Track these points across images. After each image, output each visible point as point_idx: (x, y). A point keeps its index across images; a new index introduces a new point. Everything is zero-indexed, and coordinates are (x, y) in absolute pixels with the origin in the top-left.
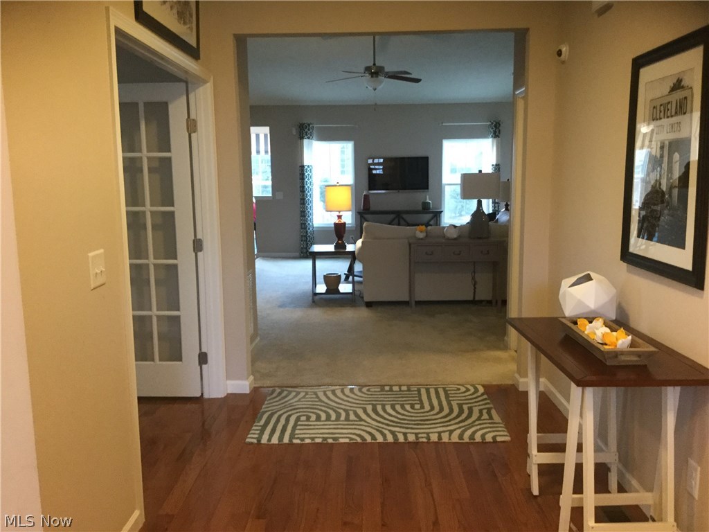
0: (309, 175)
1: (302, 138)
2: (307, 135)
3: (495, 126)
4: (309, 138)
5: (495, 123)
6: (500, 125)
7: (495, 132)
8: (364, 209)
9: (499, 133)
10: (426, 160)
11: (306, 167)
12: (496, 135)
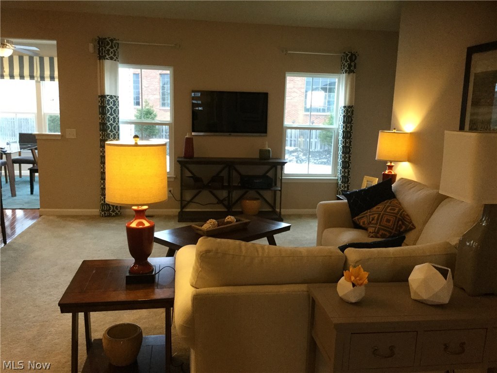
0: (111, 108)
1: (102, 57)
2: (109, 55)
3: (351, 58)
4: (111, 58)
5: (350, 54)
6: (356, 57)
7: (350, 66)
8: (185, 157)
9: (355, 67)
10: (265, 95)
11: (108, 98)
12: (350, 71)
